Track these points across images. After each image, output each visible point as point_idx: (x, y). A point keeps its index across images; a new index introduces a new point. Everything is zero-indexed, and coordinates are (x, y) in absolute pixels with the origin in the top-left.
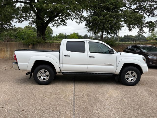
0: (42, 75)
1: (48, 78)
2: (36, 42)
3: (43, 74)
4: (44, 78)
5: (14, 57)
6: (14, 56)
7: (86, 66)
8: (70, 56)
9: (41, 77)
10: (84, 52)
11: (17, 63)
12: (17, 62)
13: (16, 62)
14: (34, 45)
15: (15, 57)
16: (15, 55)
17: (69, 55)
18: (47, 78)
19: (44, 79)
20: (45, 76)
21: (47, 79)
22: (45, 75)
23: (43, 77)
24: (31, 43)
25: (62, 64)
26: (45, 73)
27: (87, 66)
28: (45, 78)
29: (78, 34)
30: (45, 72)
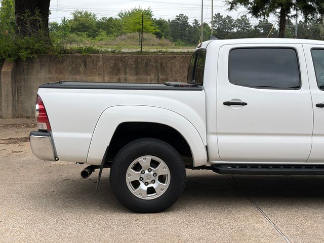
0: (143, 176)
1: (166, 185)
2: (29, 51)
3: (146, 172)
4: (150, 186)
5: (37, 113)
6: (37, 107)
7: (307, 140)
8: (244, 104)
9: (139, 184)
10: (298, 87)
11: (50, 135)
12: (47, 132)
13: (45, 128)
14: (18, 61)
15: (43, 111)
16: (41, 103)
17: (243, 101)
18: (161, 188)
19: (151, 191)
20: (153, 182)
21: (163, 192)
22: (153, 178)
23: (146, 184)
24: (9, 56)
25: (213, 133)
26: (155, 167)
27: (310, 138)
28: (154, 186)
29: (151, 15)
30: (154, 164)
